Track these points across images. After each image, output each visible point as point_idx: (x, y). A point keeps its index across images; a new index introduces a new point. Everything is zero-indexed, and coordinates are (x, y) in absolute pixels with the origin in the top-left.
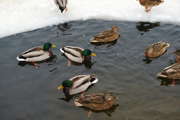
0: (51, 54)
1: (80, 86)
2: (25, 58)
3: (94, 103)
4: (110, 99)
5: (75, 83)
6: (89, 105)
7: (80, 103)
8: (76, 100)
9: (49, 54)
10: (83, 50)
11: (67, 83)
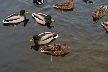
0: (25, 17)
1: (46, 39)
2: (8, 21)
3: (53, 50)
4: (64, 48)
5: (42, 37)
6: (50, 52)
7: (44, 50)
8: (42, 49)
9: (23, 17)
10: (46, 16)
11: (36, 37)
